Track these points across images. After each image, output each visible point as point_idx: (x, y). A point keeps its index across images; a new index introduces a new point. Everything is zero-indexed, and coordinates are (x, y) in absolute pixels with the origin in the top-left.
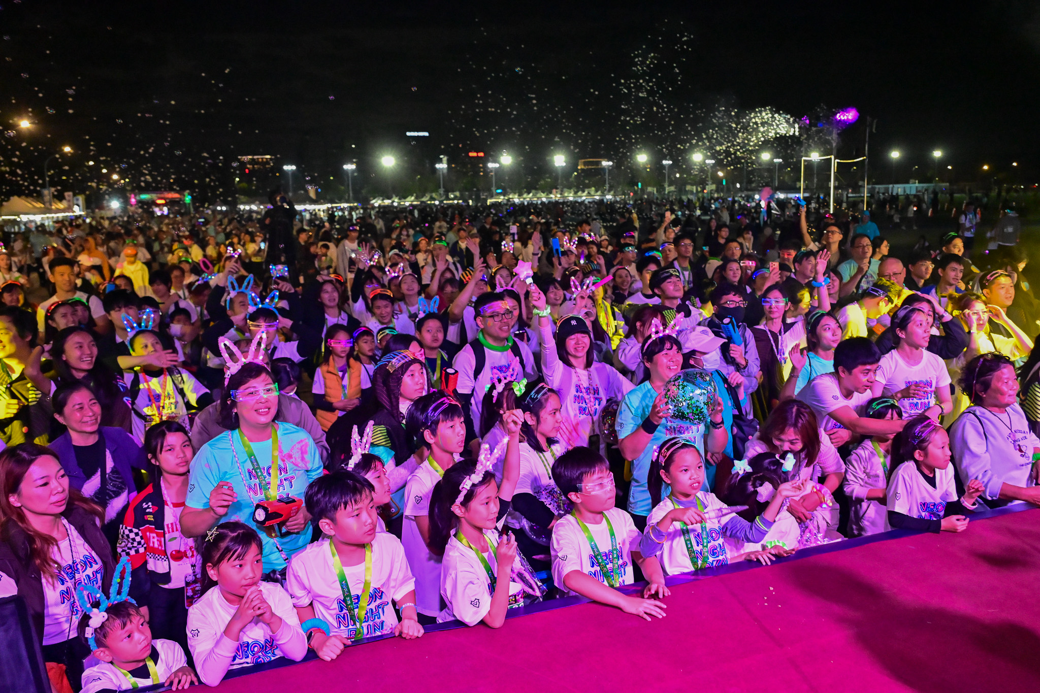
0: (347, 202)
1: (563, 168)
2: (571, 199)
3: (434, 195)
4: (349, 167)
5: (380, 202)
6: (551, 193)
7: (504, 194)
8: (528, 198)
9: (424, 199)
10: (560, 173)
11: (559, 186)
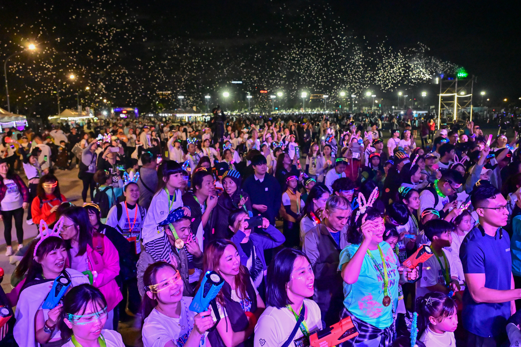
0: (207, 112)
1: (306, 98)
2: (310, 112)
3: (246, 110)
4: (208, 97)
6: (299, 110)
7: (278, 110)
8: (290, 112)
9: (242, 112)
10: (304, 100)
11: (304, 107)
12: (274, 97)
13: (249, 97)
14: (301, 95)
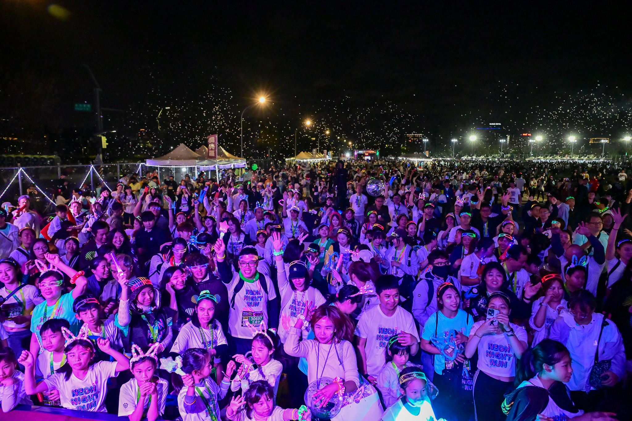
0: (450, 157)
1: (574, 144)
2: (576, 160)
3: (496, 155)
4: (454, 140)
5: (466, 158)
6: (564, 157)
7: (536, 156)
8: (549, 159)
9: (489, 157)
10: (571, 146)
11: (571, 153)
13: (503, 141)
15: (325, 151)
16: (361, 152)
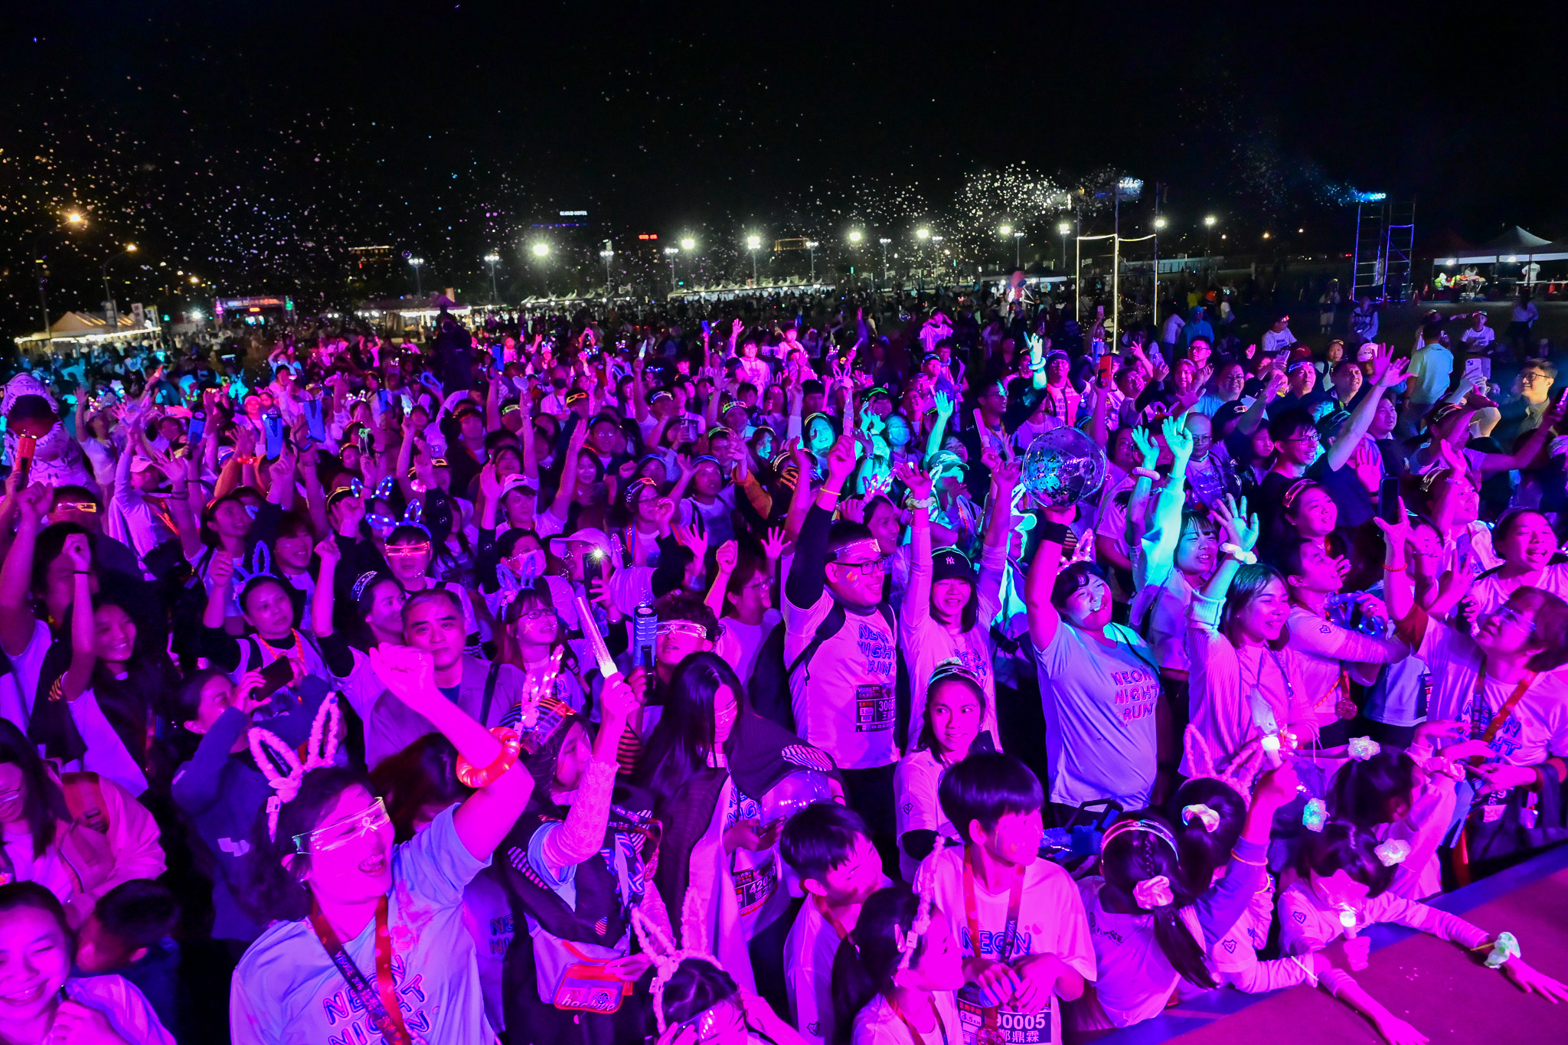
1: (758, 251)
3: (600, 291)
4: (492, 258)
5: (533, 301)
7: (688, 285)
8: (717, 292)
9: (588, 296)
10: (754, 257)
11: (755, 275)
12: (676, 251)
13: (608, 253)
14: (746, 244)
15: (138, 307)
16: (234, 304)
